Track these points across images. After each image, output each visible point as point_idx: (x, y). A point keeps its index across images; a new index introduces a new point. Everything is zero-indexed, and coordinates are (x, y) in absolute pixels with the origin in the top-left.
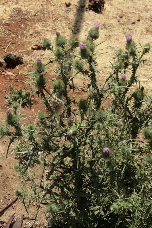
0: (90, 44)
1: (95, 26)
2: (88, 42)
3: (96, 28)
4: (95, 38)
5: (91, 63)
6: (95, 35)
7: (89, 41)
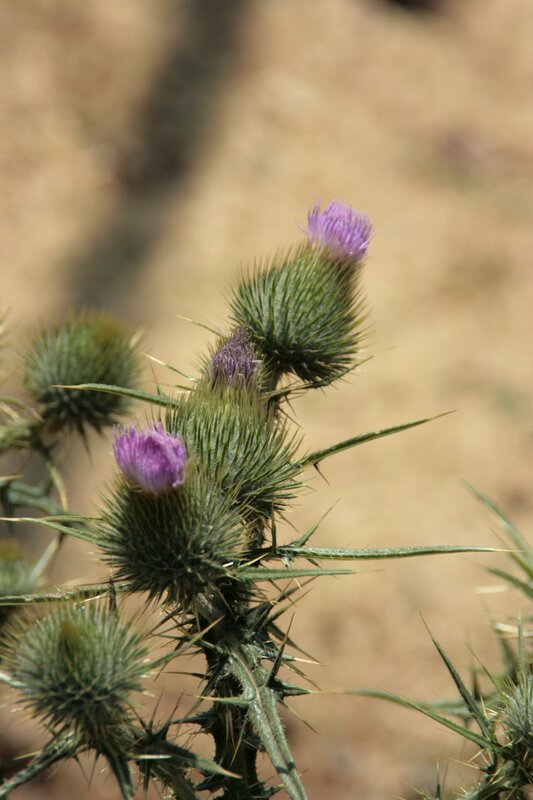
0: (247, 441)
1: (320, 243)
2: (227, 410)
3: (324, 260)
4: (303, 375)
5: (227, 645)
6: (313, 337)
7: (238, 400)
